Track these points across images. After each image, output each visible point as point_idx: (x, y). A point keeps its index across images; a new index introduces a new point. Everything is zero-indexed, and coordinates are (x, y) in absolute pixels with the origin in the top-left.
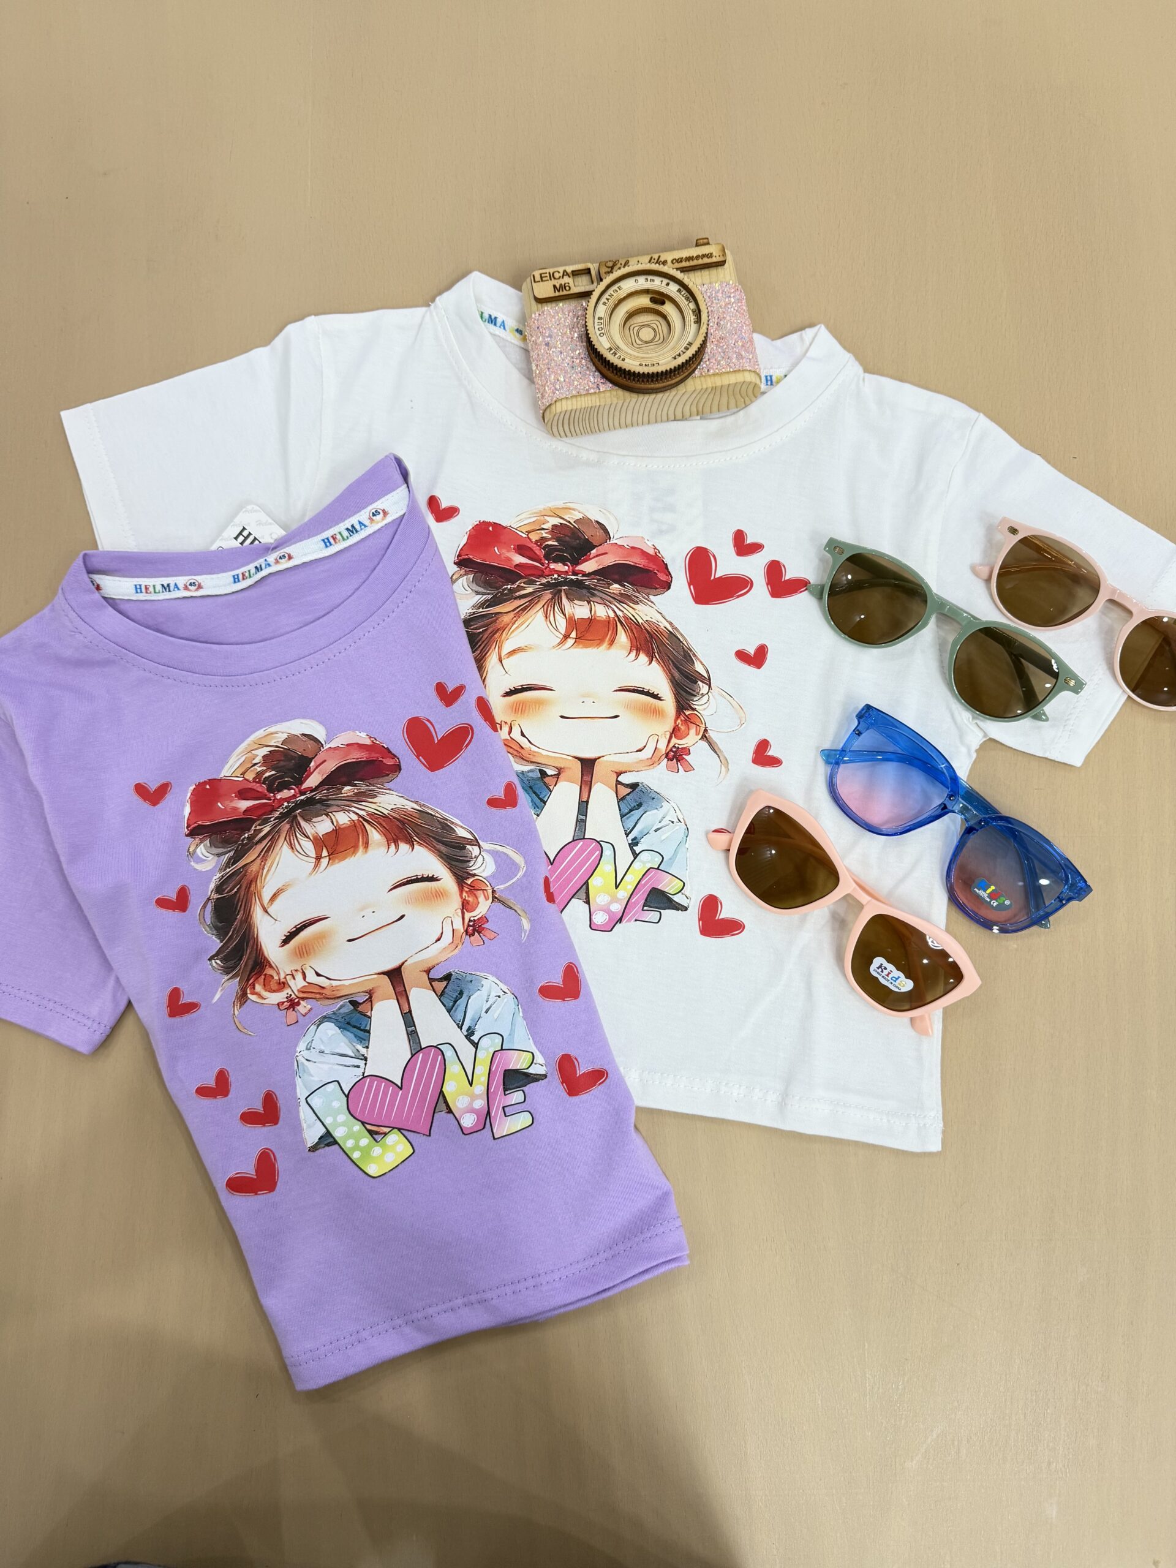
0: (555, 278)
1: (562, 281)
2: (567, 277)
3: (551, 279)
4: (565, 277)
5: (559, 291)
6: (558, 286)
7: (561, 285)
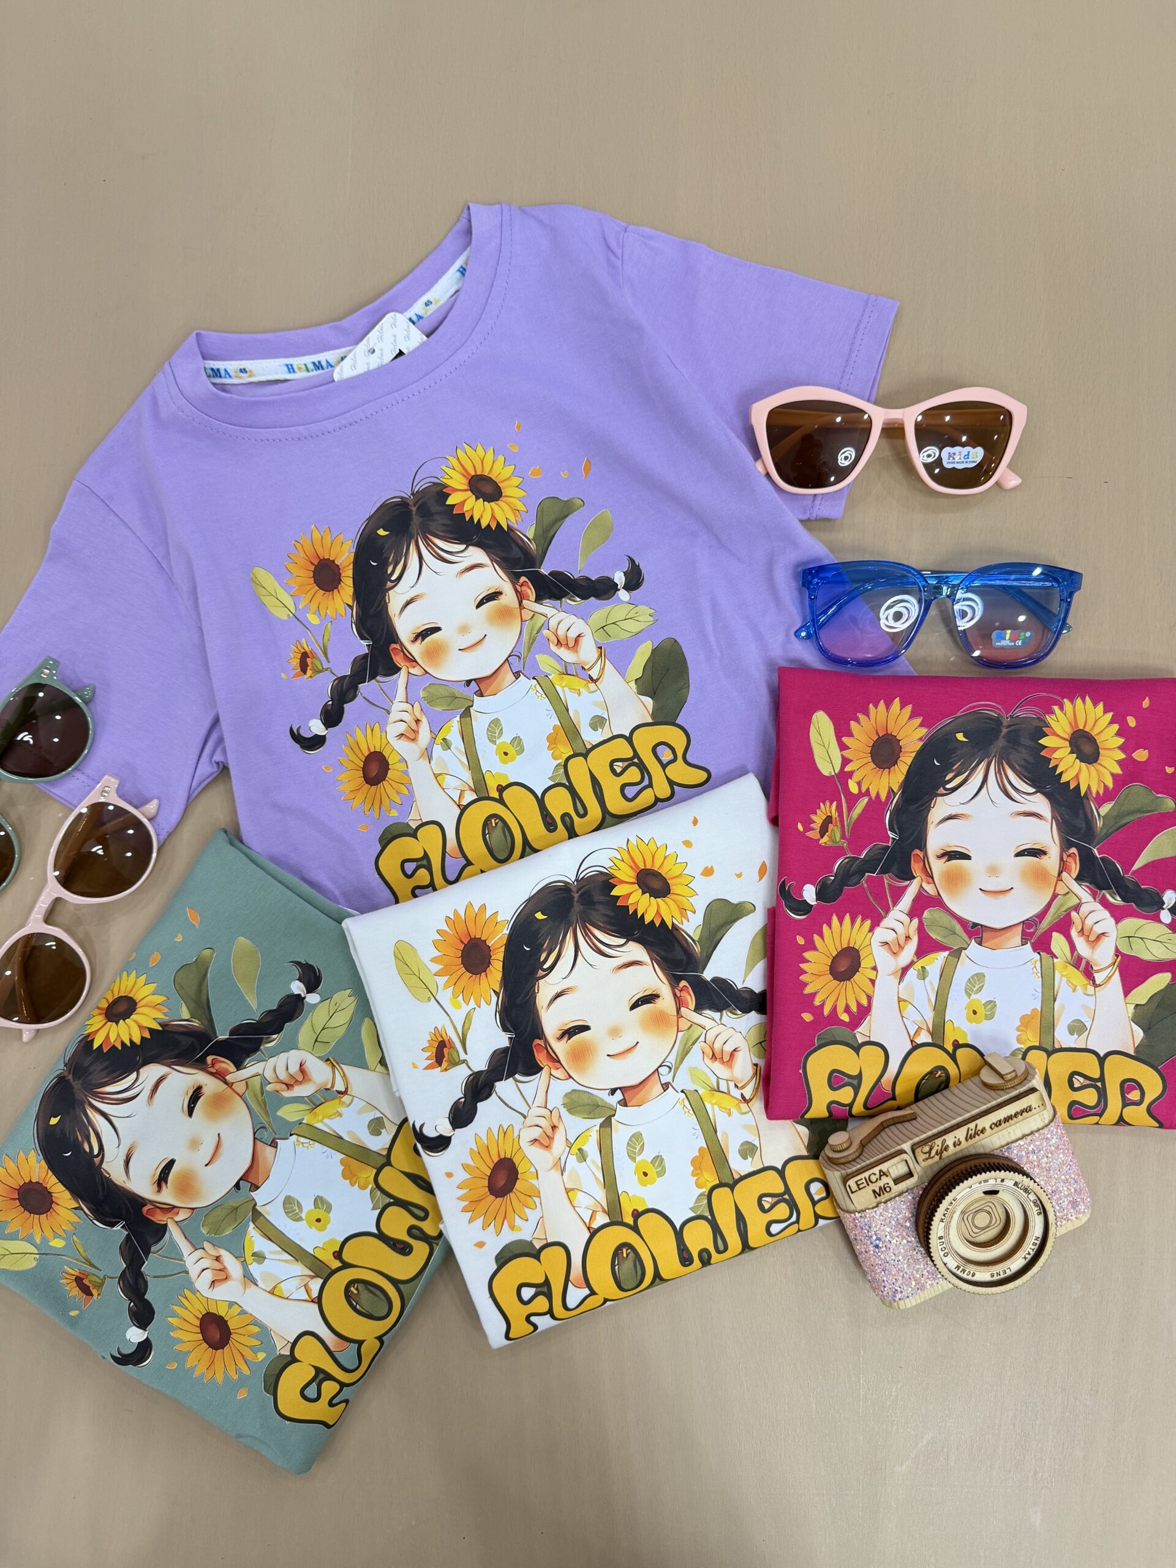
0: (871, 1182)
1: (881, 1183)
2: (885, 1176)
3: (868, 1185)
4: (882, 1178)
5: (880, 1195)
6: (878, 1191)
7: (880, 1188)
